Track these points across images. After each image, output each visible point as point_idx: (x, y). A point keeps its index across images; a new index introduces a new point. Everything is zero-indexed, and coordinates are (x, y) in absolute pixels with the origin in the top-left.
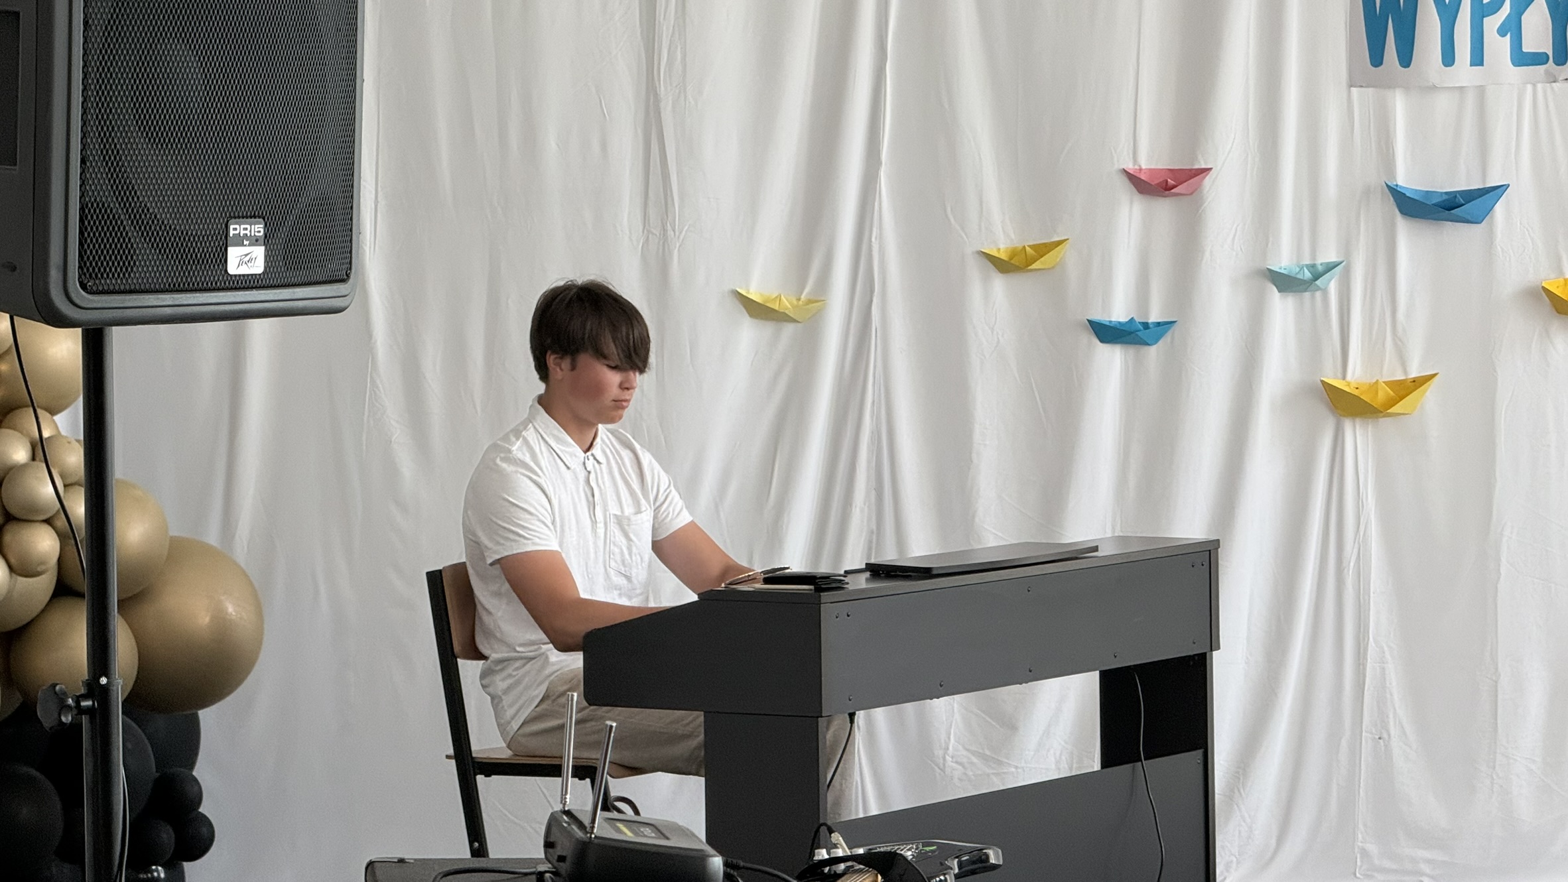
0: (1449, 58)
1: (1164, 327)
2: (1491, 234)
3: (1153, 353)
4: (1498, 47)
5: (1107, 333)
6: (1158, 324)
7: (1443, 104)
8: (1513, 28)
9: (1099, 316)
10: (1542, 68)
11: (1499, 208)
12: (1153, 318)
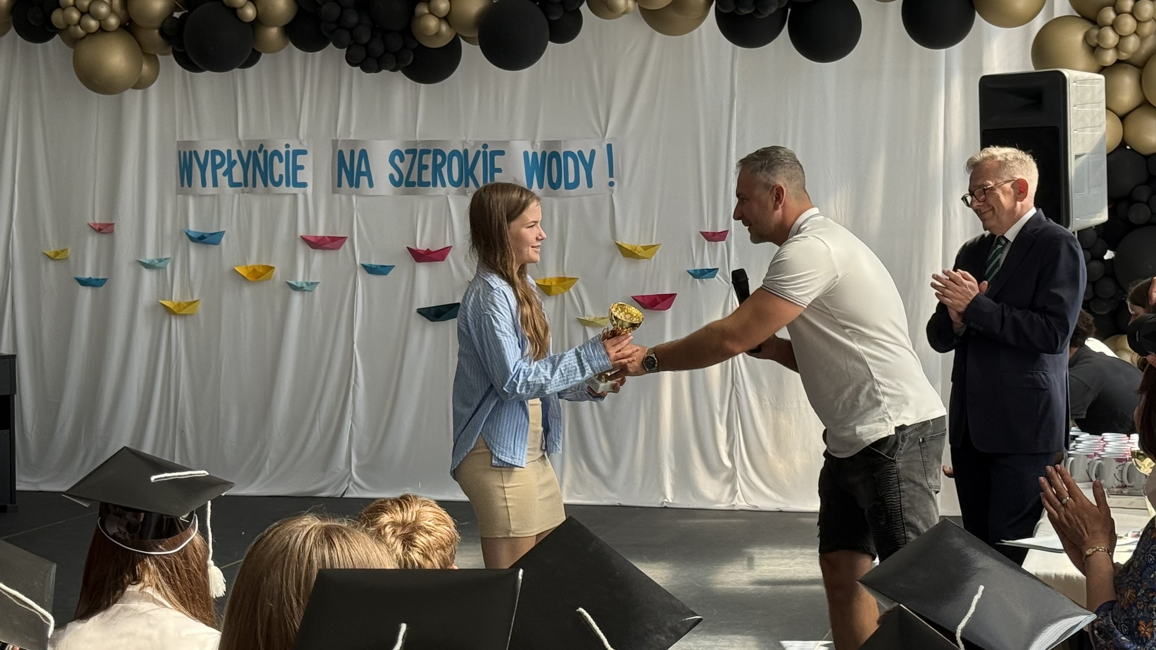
0: (204, 184)
1: (104, 281)
2: (221, 248)
3: (101, 289)
4: (223, 180)
5: (84, 283)
6: (102, 279)
7: (207, 201)
8: (228, 173)
9: (80, 276)
10: (239, 188)
11: (224, 240)
12: (100, 277)
